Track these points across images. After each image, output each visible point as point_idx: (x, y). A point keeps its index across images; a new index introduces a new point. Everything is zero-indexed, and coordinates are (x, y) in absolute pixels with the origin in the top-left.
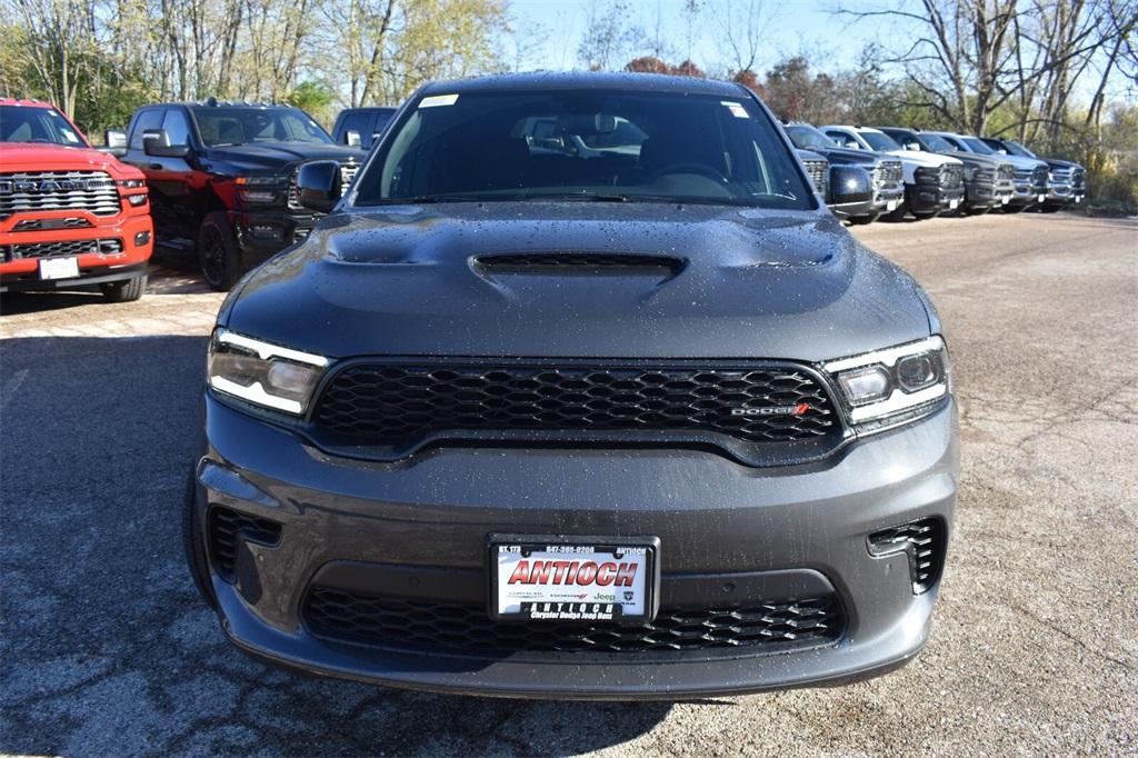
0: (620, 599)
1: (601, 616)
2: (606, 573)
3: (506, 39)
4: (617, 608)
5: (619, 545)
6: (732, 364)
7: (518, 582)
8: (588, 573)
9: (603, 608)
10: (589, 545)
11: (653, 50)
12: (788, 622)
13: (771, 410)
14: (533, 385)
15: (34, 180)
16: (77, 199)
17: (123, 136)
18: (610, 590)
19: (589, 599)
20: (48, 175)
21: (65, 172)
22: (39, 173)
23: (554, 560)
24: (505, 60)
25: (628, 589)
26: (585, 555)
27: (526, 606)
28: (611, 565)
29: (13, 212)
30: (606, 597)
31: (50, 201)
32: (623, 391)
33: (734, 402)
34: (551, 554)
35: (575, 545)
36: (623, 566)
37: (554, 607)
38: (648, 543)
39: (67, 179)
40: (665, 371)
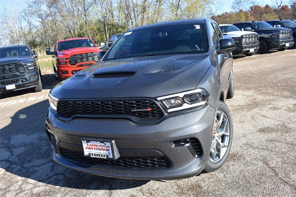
0: (108, 154)
1: (104, 158)
2: (104, 148)
3: (212, 6)
4: (107, 156)
5: (105, 142)
6: (131, 99)
7: (88, 149)
8: (100, 148)
9: (104, 156)
10: (99, 141)
11: (252, 4)
12: (155, 163)
13: (142, 110)
14: (89, 104)
15: (81, 56)
16: (90, 59)
17: (104, 43)
18: (105, 152)
19: (102, 154)
20: (84, 54)
21: (87, 53)
22: (82, 54)
23: (93, 144)
24: (213, 12)
25: (109, 152)
26: (98, 143)
27: (90, 154)
28: (104, 146)
29: (77, 63)
30: (105, 153)
31: (85, 60)
32: (107, 106)
33: (132, 108)
34: (92, 143)
35: (96, 141)
36: (107, 146)
37: (95, 155)
38: (111, 141)
39: (88, 55)
40: (116, 101)
